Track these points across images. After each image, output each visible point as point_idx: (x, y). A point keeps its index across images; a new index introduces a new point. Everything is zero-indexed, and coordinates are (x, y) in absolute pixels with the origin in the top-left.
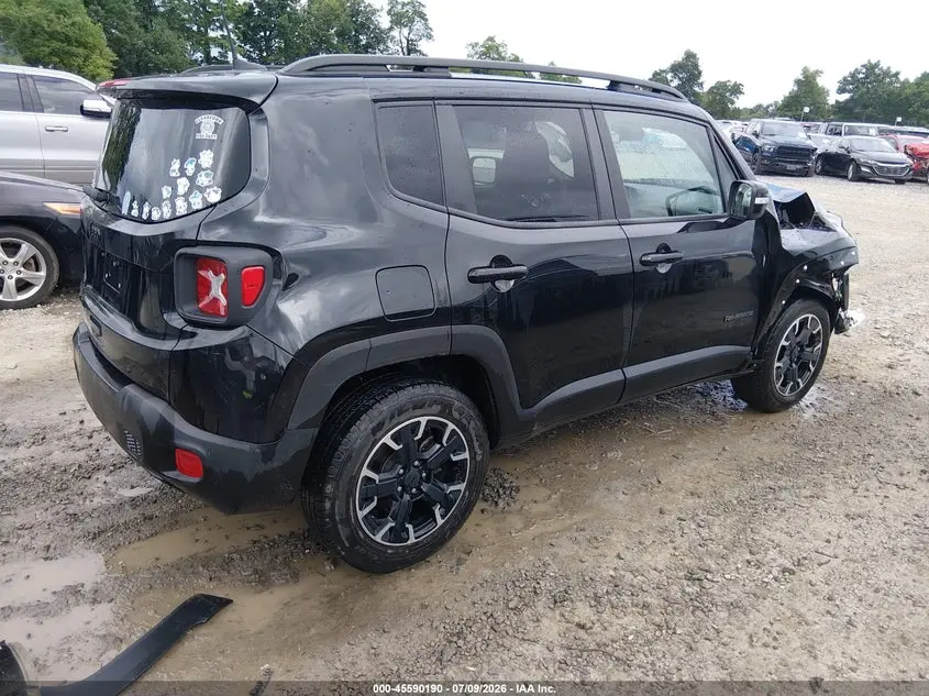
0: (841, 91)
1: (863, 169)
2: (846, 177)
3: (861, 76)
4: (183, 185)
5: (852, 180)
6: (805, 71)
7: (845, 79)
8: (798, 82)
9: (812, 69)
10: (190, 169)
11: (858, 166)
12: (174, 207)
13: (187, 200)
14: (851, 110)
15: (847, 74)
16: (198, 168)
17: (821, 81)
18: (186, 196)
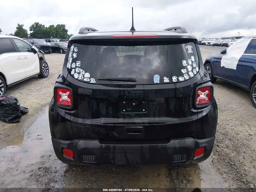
0: (31, 30)
1: (65, 50)
2: (61, 53)
3: (35, 26)
4: (190, 68)
5: (62, 53)
6: (18, 25)
7: (31, 27)
8: (17, 28)
9: (21, 24)
10: (190, 63)
11: (63, 50)
12: (189, 75)
13: (193, 72)
14: (35, 35)
15: (31, 26)
16: (192, 62)
17: (24, 28)
18: (192, 71)
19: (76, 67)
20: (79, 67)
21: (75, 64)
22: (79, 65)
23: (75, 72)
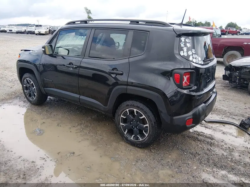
19: (193, 54)
20: (195, 54)
21: (191, 52)
22: (194, 52)
23: (193, 58)
